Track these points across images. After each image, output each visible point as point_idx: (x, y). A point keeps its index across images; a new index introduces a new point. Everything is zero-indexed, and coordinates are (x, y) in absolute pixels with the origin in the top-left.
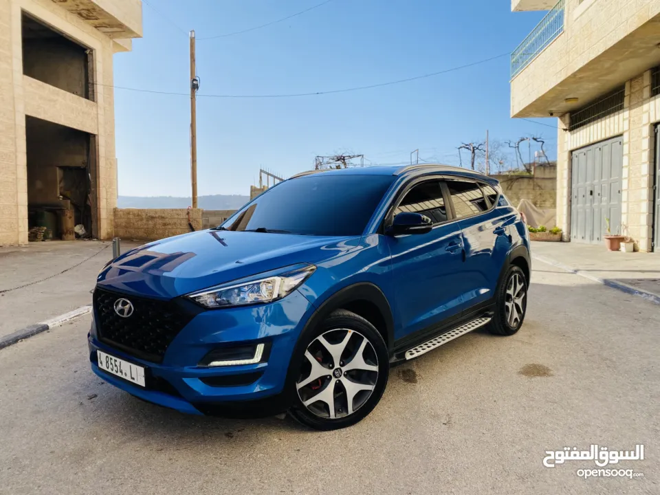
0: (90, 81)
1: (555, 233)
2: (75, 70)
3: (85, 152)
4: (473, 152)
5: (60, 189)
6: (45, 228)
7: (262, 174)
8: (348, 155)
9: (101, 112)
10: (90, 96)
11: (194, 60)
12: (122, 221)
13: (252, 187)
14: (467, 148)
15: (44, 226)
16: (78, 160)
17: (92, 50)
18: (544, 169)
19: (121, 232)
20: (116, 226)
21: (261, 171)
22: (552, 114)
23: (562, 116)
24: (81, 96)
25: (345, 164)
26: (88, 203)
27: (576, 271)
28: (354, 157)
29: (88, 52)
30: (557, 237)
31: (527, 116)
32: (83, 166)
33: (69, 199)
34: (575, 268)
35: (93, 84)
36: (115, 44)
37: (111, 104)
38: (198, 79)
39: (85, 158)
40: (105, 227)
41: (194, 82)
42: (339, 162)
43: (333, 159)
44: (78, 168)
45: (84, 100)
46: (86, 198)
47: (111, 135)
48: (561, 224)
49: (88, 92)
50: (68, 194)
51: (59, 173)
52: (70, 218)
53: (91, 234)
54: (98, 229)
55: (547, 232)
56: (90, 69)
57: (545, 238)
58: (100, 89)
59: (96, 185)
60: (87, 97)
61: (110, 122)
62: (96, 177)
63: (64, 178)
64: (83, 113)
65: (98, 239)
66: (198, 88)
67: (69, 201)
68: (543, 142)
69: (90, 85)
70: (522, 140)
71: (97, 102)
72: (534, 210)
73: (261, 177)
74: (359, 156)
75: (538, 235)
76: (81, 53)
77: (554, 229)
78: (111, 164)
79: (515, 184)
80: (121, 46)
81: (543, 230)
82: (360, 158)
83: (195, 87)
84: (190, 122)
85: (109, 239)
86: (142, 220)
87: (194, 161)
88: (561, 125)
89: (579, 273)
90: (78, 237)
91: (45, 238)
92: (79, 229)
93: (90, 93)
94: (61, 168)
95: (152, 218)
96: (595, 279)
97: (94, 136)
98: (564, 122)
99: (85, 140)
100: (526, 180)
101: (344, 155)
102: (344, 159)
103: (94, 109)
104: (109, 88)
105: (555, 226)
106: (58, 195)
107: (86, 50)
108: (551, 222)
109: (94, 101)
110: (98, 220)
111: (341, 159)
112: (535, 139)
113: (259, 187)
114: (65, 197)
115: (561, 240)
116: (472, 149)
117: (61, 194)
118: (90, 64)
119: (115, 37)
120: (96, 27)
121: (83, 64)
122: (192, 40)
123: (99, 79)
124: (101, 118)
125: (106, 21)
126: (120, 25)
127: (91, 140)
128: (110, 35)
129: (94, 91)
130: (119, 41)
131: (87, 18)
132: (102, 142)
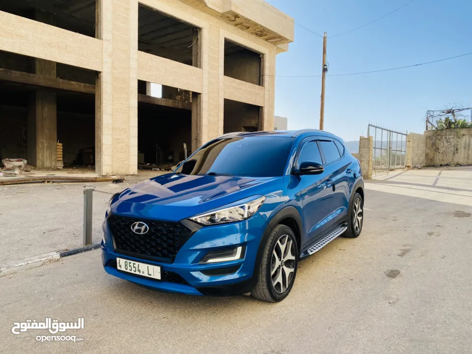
0: (262, 74)
2: (254, 69)
3: (257, 118)
7: (370, 127)
8: (457, 108)
9: (266, 92)
10: (261, 83)
11: (325, 52)
13: (361, 137)
16: (253, 122)
17: (263, 54)
21: (369, 125)
28: (463, 110)
29: (261, 56)
35: (263, 76)
36: (277, 48)
37: (273, 86)
38: (327, 64)
39: (257, 121)
41: (325, 67)
42: (450, 115)
43: (443, 113)
44: (253, 128)
45: (257, 86)
47: (272, 107)
56: (262, 66)
58: (267, 79)
60: (259, 84)
61: (272, 99)
64: (256, 94)
69: (261, 77)
71: (264, 86)
73: (368, 130)
76: (256, 57)
78: (271, 124)
80: (282, 49)
83: (325, 70)
84: (321, 94)
93: (261, 81)
97: (262, 107)
99: (257, 111)
101: (453, 109)
102: (453, 112)
103: (263, 91)
104: (272, 77)
107: (260, 55)
111: (451, 112)
113: (367, 137)
118: (262, 63)
119: (277, 44)
120: (266, 40)
121: (259, 63)
122: (325, 38)
123: (267, 72)
124: (266, 96)
125: (271, 36)
126: (280, 37)
127: (260, 109)
128: (275, 43)
129: (263, 80)
130: (280, 46)
131: (261, 36)
132: (266, 111)
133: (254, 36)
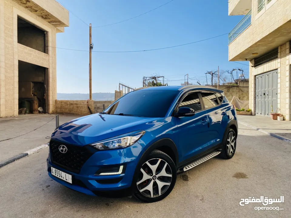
0: (46, 45)
1: (249, 112)
2: (40, 41)
3: (43, 75)
4: (212, 75)
5: (33, 91)
6: (26, 109)
7: (120, 85)
8: (157, 76)
9: (51, 58)
10: (46, 52)
11: (91, 36)
12: (59, 106)
13: (115, 91)
14: (210, 73)
15: (25, 108)
16: (40, 79)
17: (47, 32)
18: (244, 83)
19: (59, 110)
20: (56, 108)
21: (120, 84)
22: (246, 60)
23: (251, 60)
24: (42, 52)
25: (156, 80)
26: (44, 98)
27: (258, 129)
28: (160, 77)
30: (249, 113)
31: (236, 61)
32: (42, 82)
33: (36, 96)
34: (258, 128)
35: (47, 46)
36: (57, 29)
37: (55, 55)
38: (92, 44)
39: (43, 78)
40: (51, 108)
41: (91, 46)
42: (153, 79)
43: (151, 78)
44: (40, 83)
46: (44, 96)
47: (55, 69)
48: (252, 107)
49: (45, 50)
50: (36, 94)
51: (32, 84)
52: (36, 104)
53: (45, 111)
54: (48, 109)
55: (245, 111)
56: (46, 40)
57: (244, 113)
58: (50, 49)
59: (48, 90)
60: (45, 52)
61: (55, 63)
62: (48, 86)
63: (34, 87)
64: (43, 59)
65: (48, 113)
66: (92, 48)
67: (36, 97)
68: (243, 71)
69: (46, 47)
70: (234, 70)
71: (49, 54)
72: (239, 101)
73: (119, 87)
74: (162, 77)
75: (241, 112)
76: (43, 33)
77: (248, 110)
78: (54, 81)
79: (231, 90)
80: (59, 30)
81: (243, 110)
82: (163, 77)
83: (91, 48)
84: (89, 63)
85: (53, 113)
86: (67, 105)
87: (90, 80)
88: (250, 64)
89: (259, 130)
90: (40, 112)
91: (25, 113)
92: (40, 109)
93: (46, 50)
94: (33, 82)
95: (72, 104)
96: (266, 133)
97: (48, 68)
98: (252, 63)
99: (43, 71)
100: (235, 88)
101: (155, 76)
102: (155, 78)
103: (48, 57)
104: (54, 48)
105: (249, 108)
106: (31, 94)
107: (45, 32)
108: (247, 106)
109: (47, 54)
110: (48, 105)
111: (154, 78)
112: (239, 70)
113: (119, 91)
114: (34, 95)
115: (251, 115)
116: (211, 74)
117: (33, 94)
118: (46, 38)
119: (57, 26)
120: (49, 22)
121: (43, 38)
122: (90, 28)
123: (50, 44)
124: (51, 61)
125: (53, 20)
126: (60, 22)
127: (46, 70)
128: (55, 26)
129: (47, 49)
130: (59, 28)
131: (45, 19)
132: (51, 71)
133: (40, 18)
